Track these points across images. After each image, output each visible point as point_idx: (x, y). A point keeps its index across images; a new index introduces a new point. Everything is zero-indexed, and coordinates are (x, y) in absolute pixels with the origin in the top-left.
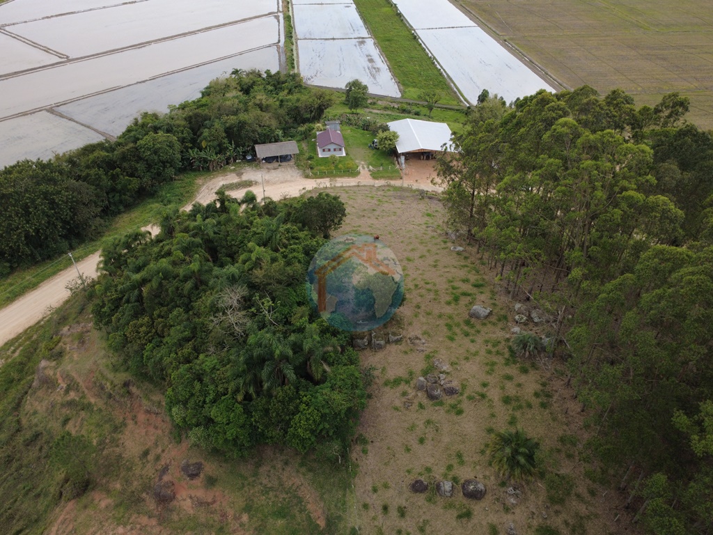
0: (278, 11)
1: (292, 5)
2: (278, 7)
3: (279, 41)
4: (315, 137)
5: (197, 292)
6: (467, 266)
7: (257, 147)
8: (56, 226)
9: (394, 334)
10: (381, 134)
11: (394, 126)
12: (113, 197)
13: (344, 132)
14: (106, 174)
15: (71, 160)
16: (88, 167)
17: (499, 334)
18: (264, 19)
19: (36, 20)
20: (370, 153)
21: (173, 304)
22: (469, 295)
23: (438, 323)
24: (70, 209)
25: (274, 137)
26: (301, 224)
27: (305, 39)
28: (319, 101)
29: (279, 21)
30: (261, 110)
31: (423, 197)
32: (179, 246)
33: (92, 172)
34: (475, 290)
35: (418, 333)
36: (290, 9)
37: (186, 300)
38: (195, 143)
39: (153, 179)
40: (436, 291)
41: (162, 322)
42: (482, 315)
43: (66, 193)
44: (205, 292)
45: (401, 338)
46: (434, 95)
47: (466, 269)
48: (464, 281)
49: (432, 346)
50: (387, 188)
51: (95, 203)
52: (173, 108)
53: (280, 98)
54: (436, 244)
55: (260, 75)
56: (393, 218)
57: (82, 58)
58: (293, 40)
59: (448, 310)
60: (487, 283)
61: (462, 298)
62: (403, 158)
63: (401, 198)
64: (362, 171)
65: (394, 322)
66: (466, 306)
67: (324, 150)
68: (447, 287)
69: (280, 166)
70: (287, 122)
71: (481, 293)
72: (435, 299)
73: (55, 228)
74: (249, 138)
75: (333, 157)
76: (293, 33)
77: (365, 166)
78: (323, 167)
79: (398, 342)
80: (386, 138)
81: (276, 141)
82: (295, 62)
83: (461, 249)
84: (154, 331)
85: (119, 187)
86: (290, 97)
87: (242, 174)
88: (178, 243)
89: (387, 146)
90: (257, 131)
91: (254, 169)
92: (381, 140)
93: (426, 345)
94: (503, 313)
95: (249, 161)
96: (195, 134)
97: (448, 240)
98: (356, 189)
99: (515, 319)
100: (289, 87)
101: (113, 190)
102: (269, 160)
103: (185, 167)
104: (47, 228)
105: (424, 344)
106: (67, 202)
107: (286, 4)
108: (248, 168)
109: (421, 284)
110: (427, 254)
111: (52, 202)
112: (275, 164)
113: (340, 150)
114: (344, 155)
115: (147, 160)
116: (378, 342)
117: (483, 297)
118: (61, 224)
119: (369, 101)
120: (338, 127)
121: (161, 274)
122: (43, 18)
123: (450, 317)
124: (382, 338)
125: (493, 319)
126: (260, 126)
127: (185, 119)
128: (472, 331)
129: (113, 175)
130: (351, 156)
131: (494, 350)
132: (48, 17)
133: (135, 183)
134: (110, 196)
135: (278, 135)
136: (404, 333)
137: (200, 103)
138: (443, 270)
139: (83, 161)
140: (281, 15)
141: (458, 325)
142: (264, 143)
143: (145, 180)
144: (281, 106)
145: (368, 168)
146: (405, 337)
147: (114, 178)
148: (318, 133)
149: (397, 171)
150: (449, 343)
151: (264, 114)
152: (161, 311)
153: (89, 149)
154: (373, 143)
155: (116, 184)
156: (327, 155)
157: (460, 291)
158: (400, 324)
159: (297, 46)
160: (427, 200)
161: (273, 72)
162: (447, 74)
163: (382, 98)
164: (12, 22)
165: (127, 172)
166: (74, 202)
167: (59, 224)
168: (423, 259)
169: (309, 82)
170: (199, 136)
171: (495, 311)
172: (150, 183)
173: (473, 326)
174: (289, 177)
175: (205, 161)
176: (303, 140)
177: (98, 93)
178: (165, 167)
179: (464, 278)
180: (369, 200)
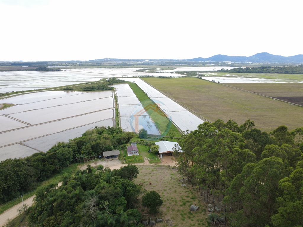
0: (113, 107)
1: (119, 105)
2: (113, 106)
3: (113, 117)
4: (127, 149)
5: (77, 203)
6: (188, 191)
7: (103, 153)
8: (17, 185)
9: (159, 218)
10: (152, 146)
11: (157, 143)
12: (43, 173)
13: (138, 147)
14: (41, 164)
15: (28, 159)
16: (34, 162)
17: (203, 217)
18: (108, 110)
19: (21, 112)
20: (148, 154)
21: (66, 209)
22: (189, 202)
23: (177, 214)
24: (24, 178)
25: (110, 149)
26: (121, 177)
27: (123, 116)
28: (128, 136)
29: (113, 111)
30: (106, 139)
31: (170, 168)
32: (71, 185)
33: (36, 163)
34: (192, 200)
35: (169, 218)
36: (118, 106)
37: (72, 207)
38: (79, 152)
39: (60, 166)
40: (176, 201)
41: (60, 218)
42: (195, 209)
43: (24, 171)
44: (80, 203)
45: (162, 220)
46: (173, 133)
47: (188, 192)
48: (187, 197)
49: (175, 223)
50: (156, 166)
51: (35, 176)
52: (70, 140)
53: (113, 135)
54: (176, 184)
55: (106, 128)
56: (158, 176)
57: (36, 125)
58: (119, 116)
59: (181, 208)
60: (196, 197)
61: (187, 203)
62: (161, 155)
63: (161, 169)
64: (145, 161)
65: (159, 214)
66: (189, 206)
67: (130, 153)
68: (180, 199)
69: (112, 159)
70: (115, 144)
71: (195, 201)
72: (175, 204)
73: (16, 186)
74: (101, 149)
75: (134, 156)
76: (119, 114)
77: (147, 159)
78: (130, 160)
79: (161, 222)
80: (154, 148)
81: (111, 150)
82: (119, 124)
83: (185, 185)
84: (56, 222)
85: (46, 169)
86: (117, 135)
87: (97, 163)
88: (70, 184)
89: (155, 151)
90: (103, 146)
91: (102, 161)
92: (153, 148)
93: (173, 222)
94: (204, 208)
95: (100, 158)
96: (79, 148)
97: (180, 183)
98: (143, 166)
99: (209, 210)
100: (117, 132)
101: (43, 170)
102: (108, 157)
103: (74, 161)
104: (13, 186)
105: (172, 222)
106: (23, 175)
107: (116, 105)
108: (99, 161)
109: (170, 198)
110: (172, 188)
111: (18, 175)
112: (110, 159)
113: (137, 153)
114: (138, 155)
115: (59, 158)
116: (152, 222)
117: (195, 203)
118: (19, 185)
119: (148, 137)
120: (136, 145)
121: (62, 197)
122: (23, 112)
123: (182, 211)
124: (154, 220)
125: (200, 211)
126: (105, 145)
127: (76, 143)
128: (192, 216)
129: (44, 164)
130: (141, 155)
131: (201, 223)
132: (25, 111)
133: (53, 167)
134: (41, 173)
135: (112, 148)
136: (163, 218)
137: (82, 138)
138: (178, 193)
139: (33, 159)
140: (114, 109)
141: (186, 214)
142: (106, 151)
143: (57, 166)
144: (114, 138)
145: (148, 159)
146: (164, 220)
147: (44, 166)
148: (128, 147)
149: (159, 160)
150: (182, 222)
151: (107, 141)
152: (60, 213)
153: (35, 155)
154: (150, 150)
155: (45, 168)
156: (131, 155)
157: (186, 201)
158: (161, 214)
159: (120, 119)
160: (171, 169)
161: (111, 127)
162: (178, 127)
163: (152, 135)
164: (11, 113)
165: (50, 163)
166: (26, 175)
167: (18, 184)
168: (170, 190)
169: (124, 131)
170: (80, 149)
171: (200, 207)
172: (59, 167)
173: (192, 214)
174: (116, 164)
175: (82, 158)
176: (122, 150)
177: (41, 137)
178: (66, 161)
179: (187, 196)
180: (148, 170)
